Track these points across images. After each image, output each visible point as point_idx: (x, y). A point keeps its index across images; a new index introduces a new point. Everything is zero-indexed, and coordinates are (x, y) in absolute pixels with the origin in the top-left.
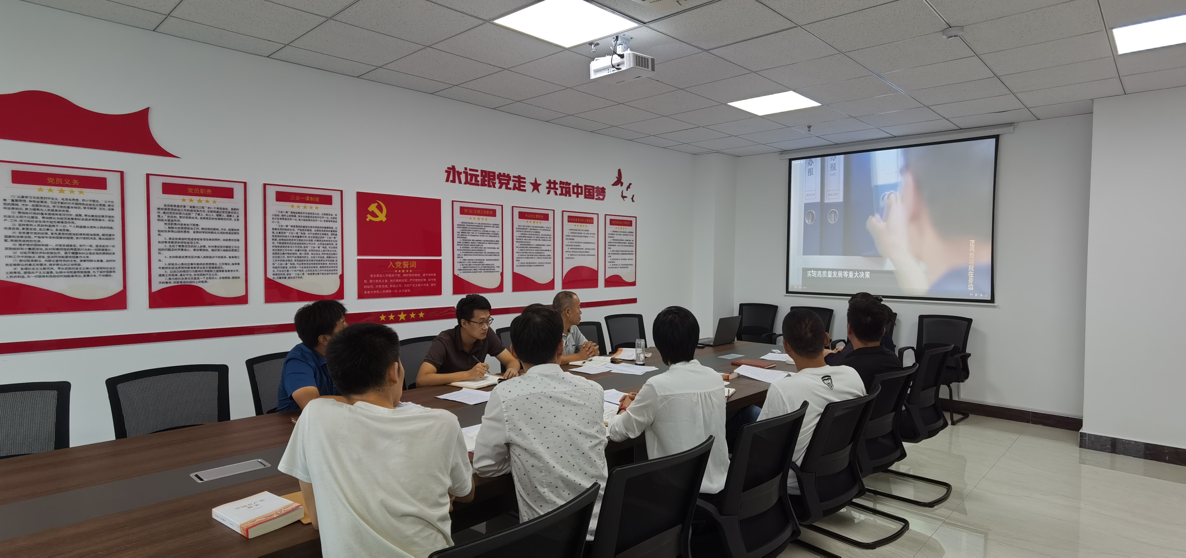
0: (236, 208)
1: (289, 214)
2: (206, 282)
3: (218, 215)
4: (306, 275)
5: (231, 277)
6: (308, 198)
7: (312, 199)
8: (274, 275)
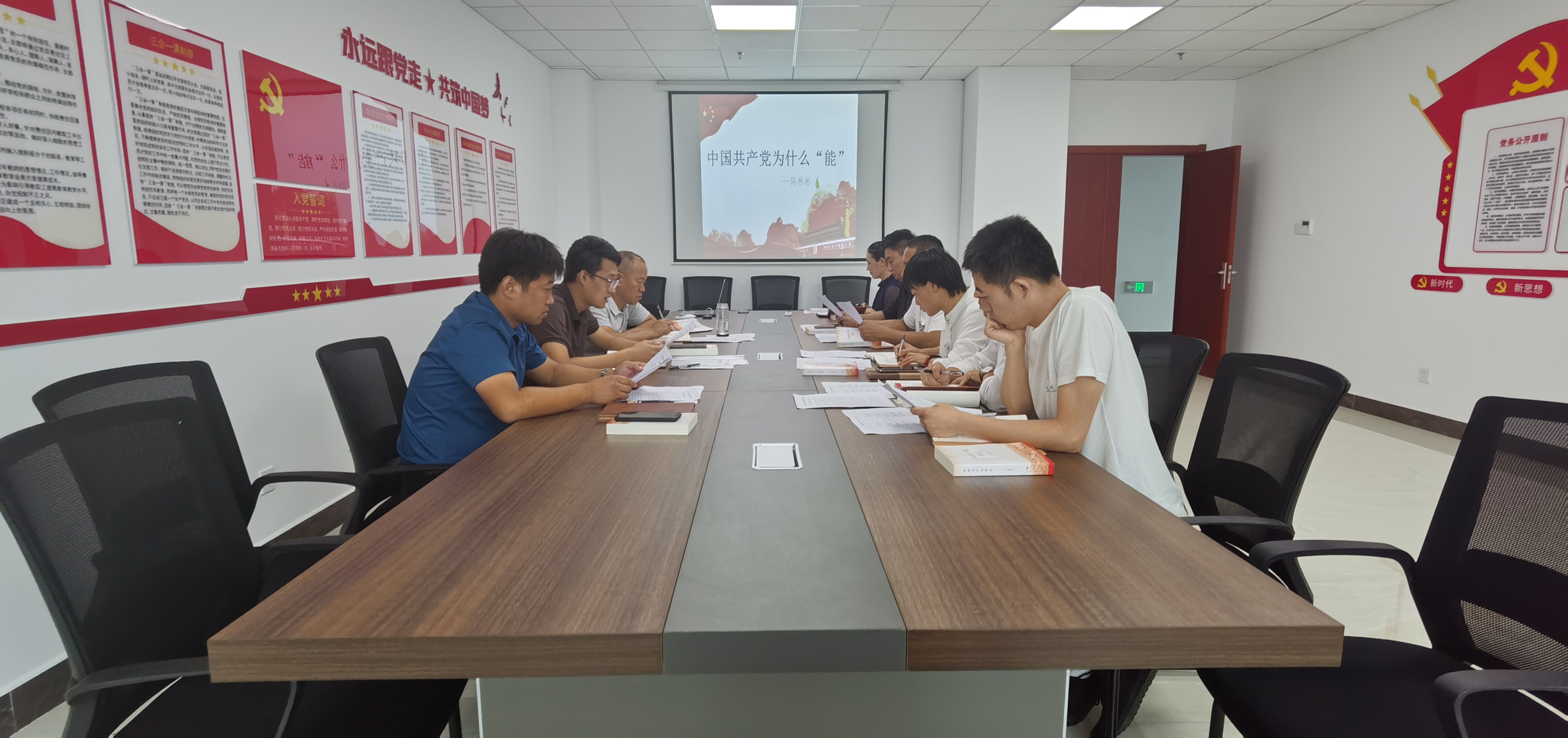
0: (65, 44)
1: (153, 76)
2: (31, 210)
3: (31, 55)
4: (193, 211)
5: (75, 204)
6: (177, 48)
7: (183, 51)
8: (145, 204)
